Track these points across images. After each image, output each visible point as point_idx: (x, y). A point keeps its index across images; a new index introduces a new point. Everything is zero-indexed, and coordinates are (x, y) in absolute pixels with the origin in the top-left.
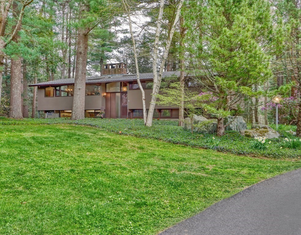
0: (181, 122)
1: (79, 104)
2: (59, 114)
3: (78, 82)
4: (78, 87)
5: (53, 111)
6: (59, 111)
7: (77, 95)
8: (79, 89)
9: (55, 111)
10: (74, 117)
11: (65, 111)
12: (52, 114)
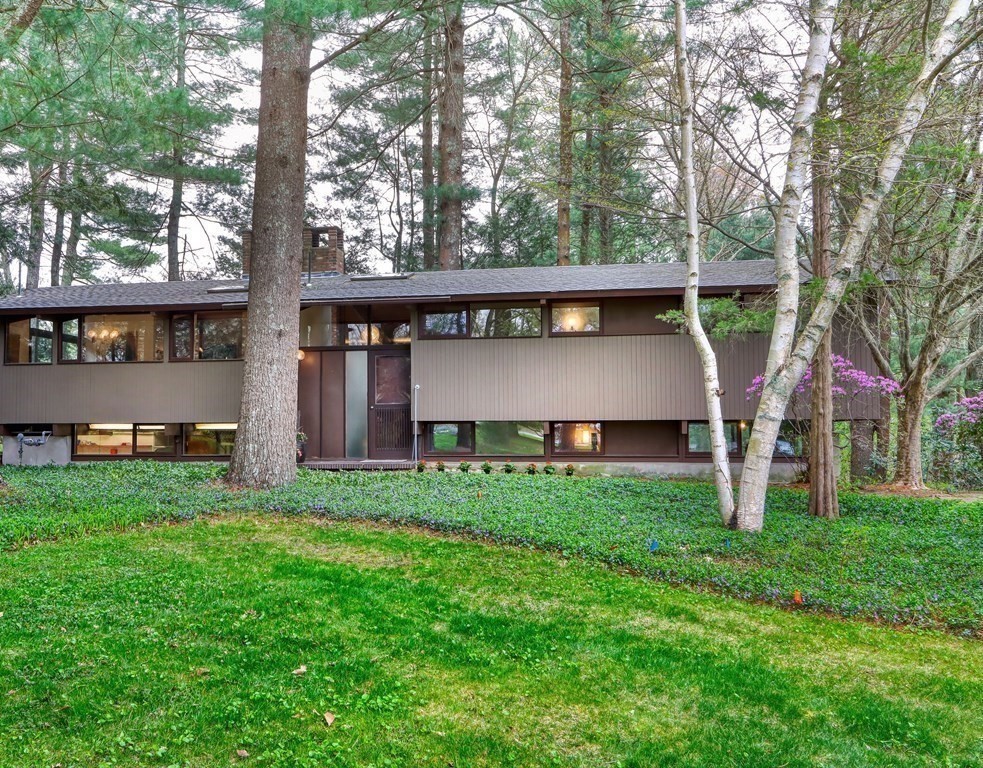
0: (825, 498)
1: (277, 408)
2: (69, 439)
3: (270, 302)
4: (273, 326)
5: (48, 427)
6: (73, 425)
7: (270, 364)
8: (280, 334)
9: (54, 427)
10: (256, 470)
11: (91, 427)
12: (42, 439)
